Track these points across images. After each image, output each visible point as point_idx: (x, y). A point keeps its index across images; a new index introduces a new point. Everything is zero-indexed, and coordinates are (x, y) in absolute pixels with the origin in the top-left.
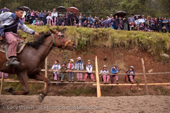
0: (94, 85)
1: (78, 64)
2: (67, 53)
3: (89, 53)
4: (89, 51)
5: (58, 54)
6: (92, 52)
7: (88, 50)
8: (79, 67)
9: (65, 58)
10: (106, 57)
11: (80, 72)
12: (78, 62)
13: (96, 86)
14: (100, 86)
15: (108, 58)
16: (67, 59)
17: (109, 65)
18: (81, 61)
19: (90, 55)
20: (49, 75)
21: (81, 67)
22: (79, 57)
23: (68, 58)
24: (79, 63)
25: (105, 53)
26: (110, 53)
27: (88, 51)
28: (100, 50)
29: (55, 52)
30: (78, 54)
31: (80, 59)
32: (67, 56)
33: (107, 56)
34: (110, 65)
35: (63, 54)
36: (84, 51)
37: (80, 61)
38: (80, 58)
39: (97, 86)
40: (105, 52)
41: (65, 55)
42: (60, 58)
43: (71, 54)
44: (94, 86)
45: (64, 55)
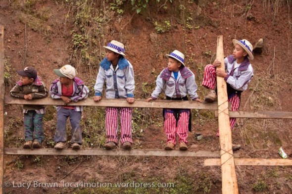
0: (208, 163)
1: (110, 72)
2: (89, 24)
3: (189, 26)
4: (188, 13)
5: (49, 28)
6: (199, 19)
7: (180, 11)
8: (115, 85)
9: (80, 47)
10: (261, 40)
11: (119, 109)
12: (111, 62)
13: (218, 168)
14: (236, 167)
15: (268, 44)
16: (89, 51)
17: (272, 77)
18: (121, 56)
19: (189, 31)
20: (12, 121)
21: (121, 86)
22: (114, 42)
23: (93, 44)
24: (115, 67)
25: (256, 23)
26: (280, 26)
27: (183, 16)
28: (236, 8)
29: (37, 21)
30: (136, 28)
31: (119, 49)
32: (87, 36)
33: (266, 38)
34: (277, 77)
35: (71, 28)
36: (163, 13)
37: (117, 60)
38: (120, 45)
39: (223, 168)
40: (259, 19)
41: (83, 33)
42: (56, 44)
43: (108, 27)
44: (208, 168)
45: (76, 33)
